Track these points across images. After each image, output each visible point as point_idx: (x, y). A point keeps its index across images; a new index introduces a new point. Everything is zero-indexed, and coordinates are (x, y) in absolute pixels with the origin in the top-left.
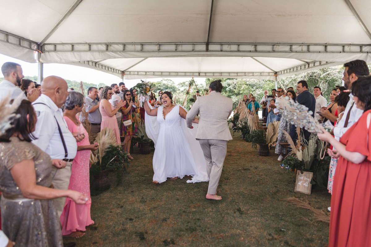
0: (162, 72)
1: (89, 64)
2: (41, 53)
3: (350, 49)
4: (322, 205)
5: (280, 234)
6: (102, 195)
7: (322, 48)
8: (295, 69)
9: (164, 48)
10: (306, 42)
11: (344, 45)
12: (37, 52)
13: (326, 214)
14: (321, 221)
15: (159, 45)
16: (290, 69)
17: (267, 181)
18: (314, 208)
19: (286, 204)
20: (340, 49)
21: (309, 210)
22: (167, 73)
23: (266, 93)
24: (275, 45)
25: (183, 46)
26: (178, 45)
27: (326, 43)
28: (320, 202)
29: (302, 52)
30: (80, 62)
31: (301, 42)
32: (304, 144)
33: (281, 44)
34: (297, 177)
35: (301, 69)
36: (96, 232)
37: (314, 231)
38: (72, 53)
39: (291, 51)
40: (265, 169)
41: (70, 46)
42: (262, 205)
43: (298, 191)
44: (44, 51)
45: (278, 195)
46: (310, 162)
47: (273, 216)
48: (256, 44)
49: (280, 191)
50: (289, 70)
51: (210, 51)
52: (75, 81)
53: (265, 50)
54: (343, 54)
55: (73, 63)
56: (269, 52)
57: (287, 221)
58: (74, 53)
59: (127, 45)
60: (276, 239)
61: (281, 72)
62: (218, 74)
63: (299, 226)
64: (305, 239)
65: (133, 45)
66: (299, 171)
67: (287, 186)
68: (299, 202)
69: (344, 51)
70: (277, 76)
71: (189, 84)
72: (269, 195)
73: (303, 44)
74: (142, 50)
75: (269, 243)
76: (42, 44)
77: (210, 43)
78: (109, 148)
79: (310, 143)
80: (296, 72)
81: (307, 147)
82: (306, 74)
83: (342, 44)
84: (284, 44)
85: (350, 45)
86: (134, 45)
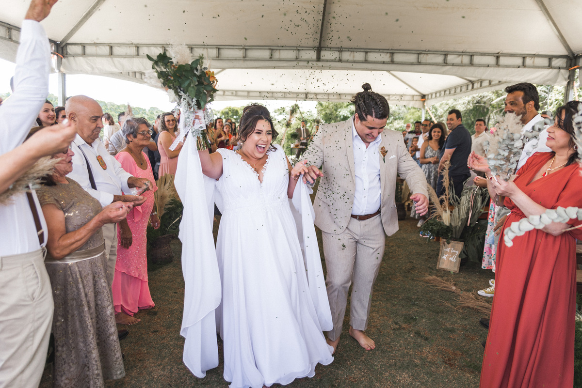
0: (248, 92)
1: (135, 77)
2: (62, 58)
3: (533, 62)
4: (472, 287)
5: (410, 323)
6: (161, 270)
7: (491, 60)
8: (452, 92)
9: (252, 54)
10: (469, 50)
11: (525, 56)
12: (55, 56)
13: (476, 298)
14: (468, 307)
15: (244, 50)
16: (445, 91)
17: (399, 255)
18: (461, 290)
19: (423, 284)
20: (519, 61)
21: (453, 292)
22: (255, 93)
23: (408, 126)
24: (421, 54)
25: (281, 51)
26: (274, 51)
27: (498, 51)
28: (471, 283)
29: (462, 65)
30: (121, 73)
31: (461, 50)
32: (454, 203)
33: (431, 52)
34: (441, 249)
35: (461, 91)
36: (157, 318)
37: (458, 319)
38: (109, 59)
39: (445, 63)
40: (397, 239)
41: (108, 48)
42: (390, 286)
43: (442, 269)
44: (67, 54)
45: (413, 272)
46: (460, 227)
47: (402, 299)
48: (393, 51)
49: (416, 268)
50: (443, 93)
51: (323, 61)
52: (110, 103)
53: (407, 61)
54: (522, 70)
55: (112, 74)
56: (412, 64)
57: (422, 307)
58: (113, 58)
59: (196, 49)
60: (404, 329)
61: (432, 95)
62: (335, 97)
63: (438, 313)
64: (444, 329)
65: (204, 48)
66: (445, 240)
67: (426, 261)
68: (442, 282)
69: (524, 65)
70: (424, 101)
71: (291, 110)
72: (400, 273)
73: (464, 53)
74: (218, 57)
75: (394, 333)
76: (64, 44)
77: (323, 49)
78: (170, 204)
79: (462, 201)
80: (454, 95)
81: (458, 207)
82: (470, 98)
83: (522, 54)
84: (435, 52)
85: (534, 56)
86: (207, 48)
